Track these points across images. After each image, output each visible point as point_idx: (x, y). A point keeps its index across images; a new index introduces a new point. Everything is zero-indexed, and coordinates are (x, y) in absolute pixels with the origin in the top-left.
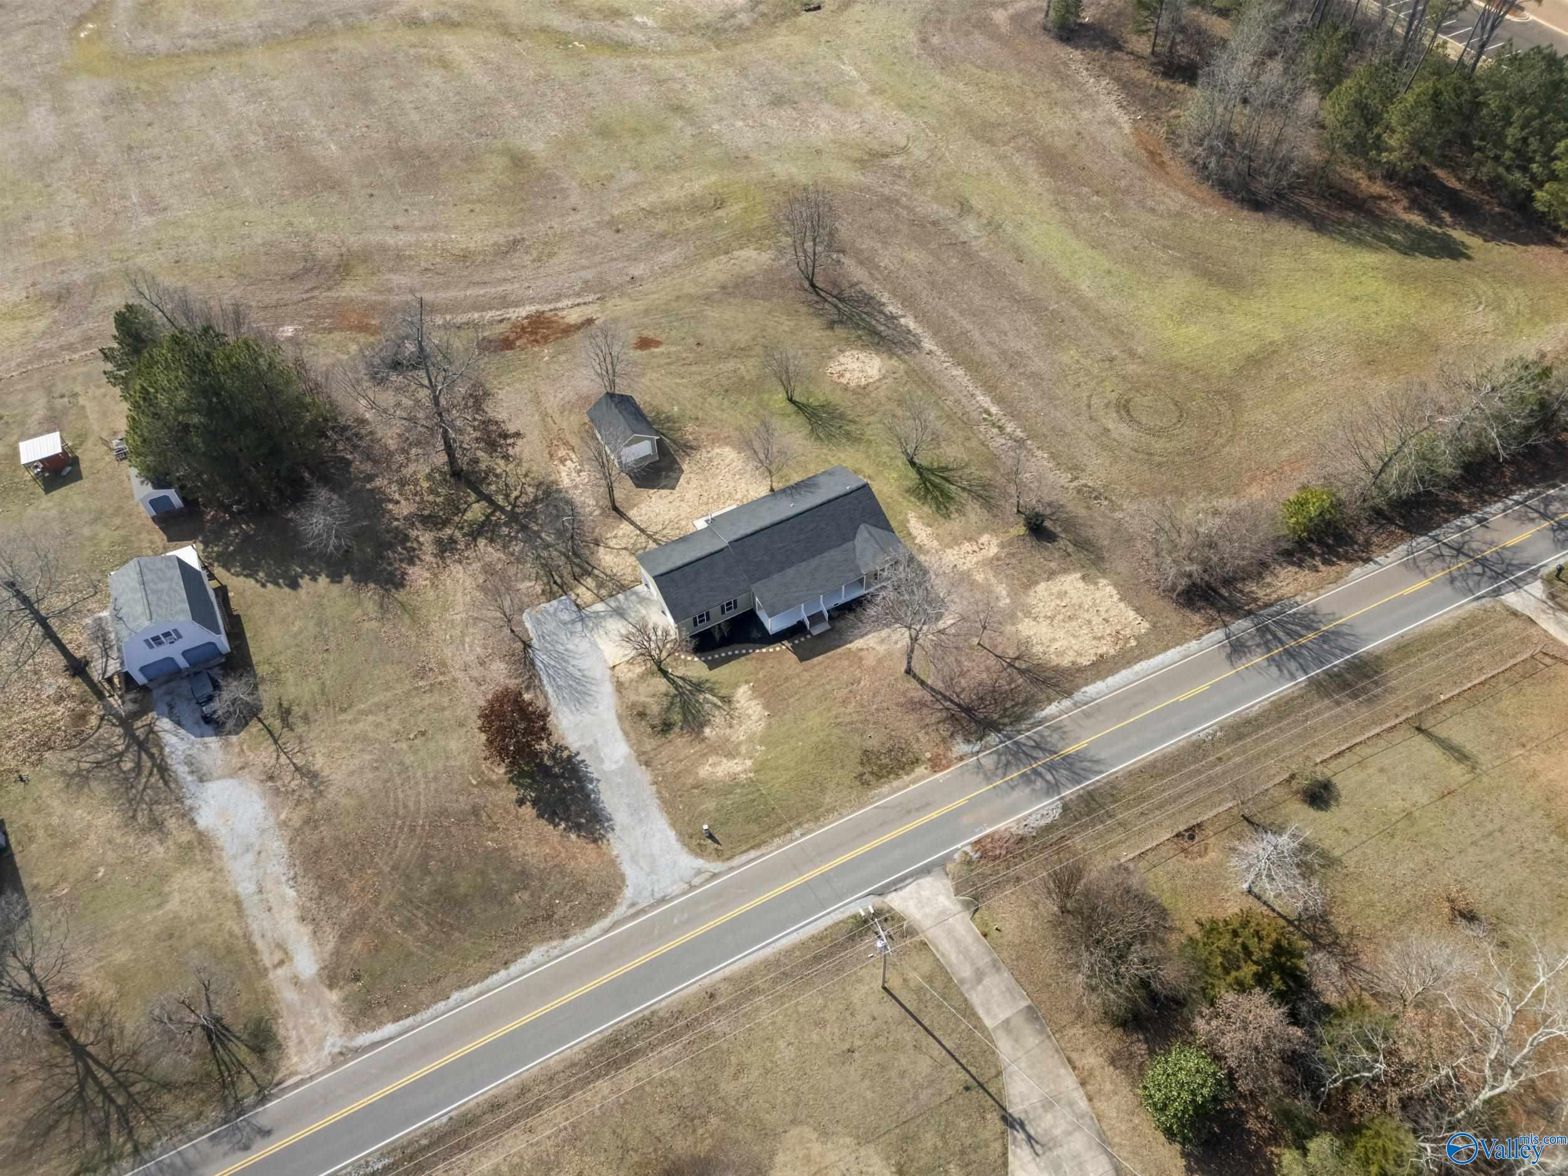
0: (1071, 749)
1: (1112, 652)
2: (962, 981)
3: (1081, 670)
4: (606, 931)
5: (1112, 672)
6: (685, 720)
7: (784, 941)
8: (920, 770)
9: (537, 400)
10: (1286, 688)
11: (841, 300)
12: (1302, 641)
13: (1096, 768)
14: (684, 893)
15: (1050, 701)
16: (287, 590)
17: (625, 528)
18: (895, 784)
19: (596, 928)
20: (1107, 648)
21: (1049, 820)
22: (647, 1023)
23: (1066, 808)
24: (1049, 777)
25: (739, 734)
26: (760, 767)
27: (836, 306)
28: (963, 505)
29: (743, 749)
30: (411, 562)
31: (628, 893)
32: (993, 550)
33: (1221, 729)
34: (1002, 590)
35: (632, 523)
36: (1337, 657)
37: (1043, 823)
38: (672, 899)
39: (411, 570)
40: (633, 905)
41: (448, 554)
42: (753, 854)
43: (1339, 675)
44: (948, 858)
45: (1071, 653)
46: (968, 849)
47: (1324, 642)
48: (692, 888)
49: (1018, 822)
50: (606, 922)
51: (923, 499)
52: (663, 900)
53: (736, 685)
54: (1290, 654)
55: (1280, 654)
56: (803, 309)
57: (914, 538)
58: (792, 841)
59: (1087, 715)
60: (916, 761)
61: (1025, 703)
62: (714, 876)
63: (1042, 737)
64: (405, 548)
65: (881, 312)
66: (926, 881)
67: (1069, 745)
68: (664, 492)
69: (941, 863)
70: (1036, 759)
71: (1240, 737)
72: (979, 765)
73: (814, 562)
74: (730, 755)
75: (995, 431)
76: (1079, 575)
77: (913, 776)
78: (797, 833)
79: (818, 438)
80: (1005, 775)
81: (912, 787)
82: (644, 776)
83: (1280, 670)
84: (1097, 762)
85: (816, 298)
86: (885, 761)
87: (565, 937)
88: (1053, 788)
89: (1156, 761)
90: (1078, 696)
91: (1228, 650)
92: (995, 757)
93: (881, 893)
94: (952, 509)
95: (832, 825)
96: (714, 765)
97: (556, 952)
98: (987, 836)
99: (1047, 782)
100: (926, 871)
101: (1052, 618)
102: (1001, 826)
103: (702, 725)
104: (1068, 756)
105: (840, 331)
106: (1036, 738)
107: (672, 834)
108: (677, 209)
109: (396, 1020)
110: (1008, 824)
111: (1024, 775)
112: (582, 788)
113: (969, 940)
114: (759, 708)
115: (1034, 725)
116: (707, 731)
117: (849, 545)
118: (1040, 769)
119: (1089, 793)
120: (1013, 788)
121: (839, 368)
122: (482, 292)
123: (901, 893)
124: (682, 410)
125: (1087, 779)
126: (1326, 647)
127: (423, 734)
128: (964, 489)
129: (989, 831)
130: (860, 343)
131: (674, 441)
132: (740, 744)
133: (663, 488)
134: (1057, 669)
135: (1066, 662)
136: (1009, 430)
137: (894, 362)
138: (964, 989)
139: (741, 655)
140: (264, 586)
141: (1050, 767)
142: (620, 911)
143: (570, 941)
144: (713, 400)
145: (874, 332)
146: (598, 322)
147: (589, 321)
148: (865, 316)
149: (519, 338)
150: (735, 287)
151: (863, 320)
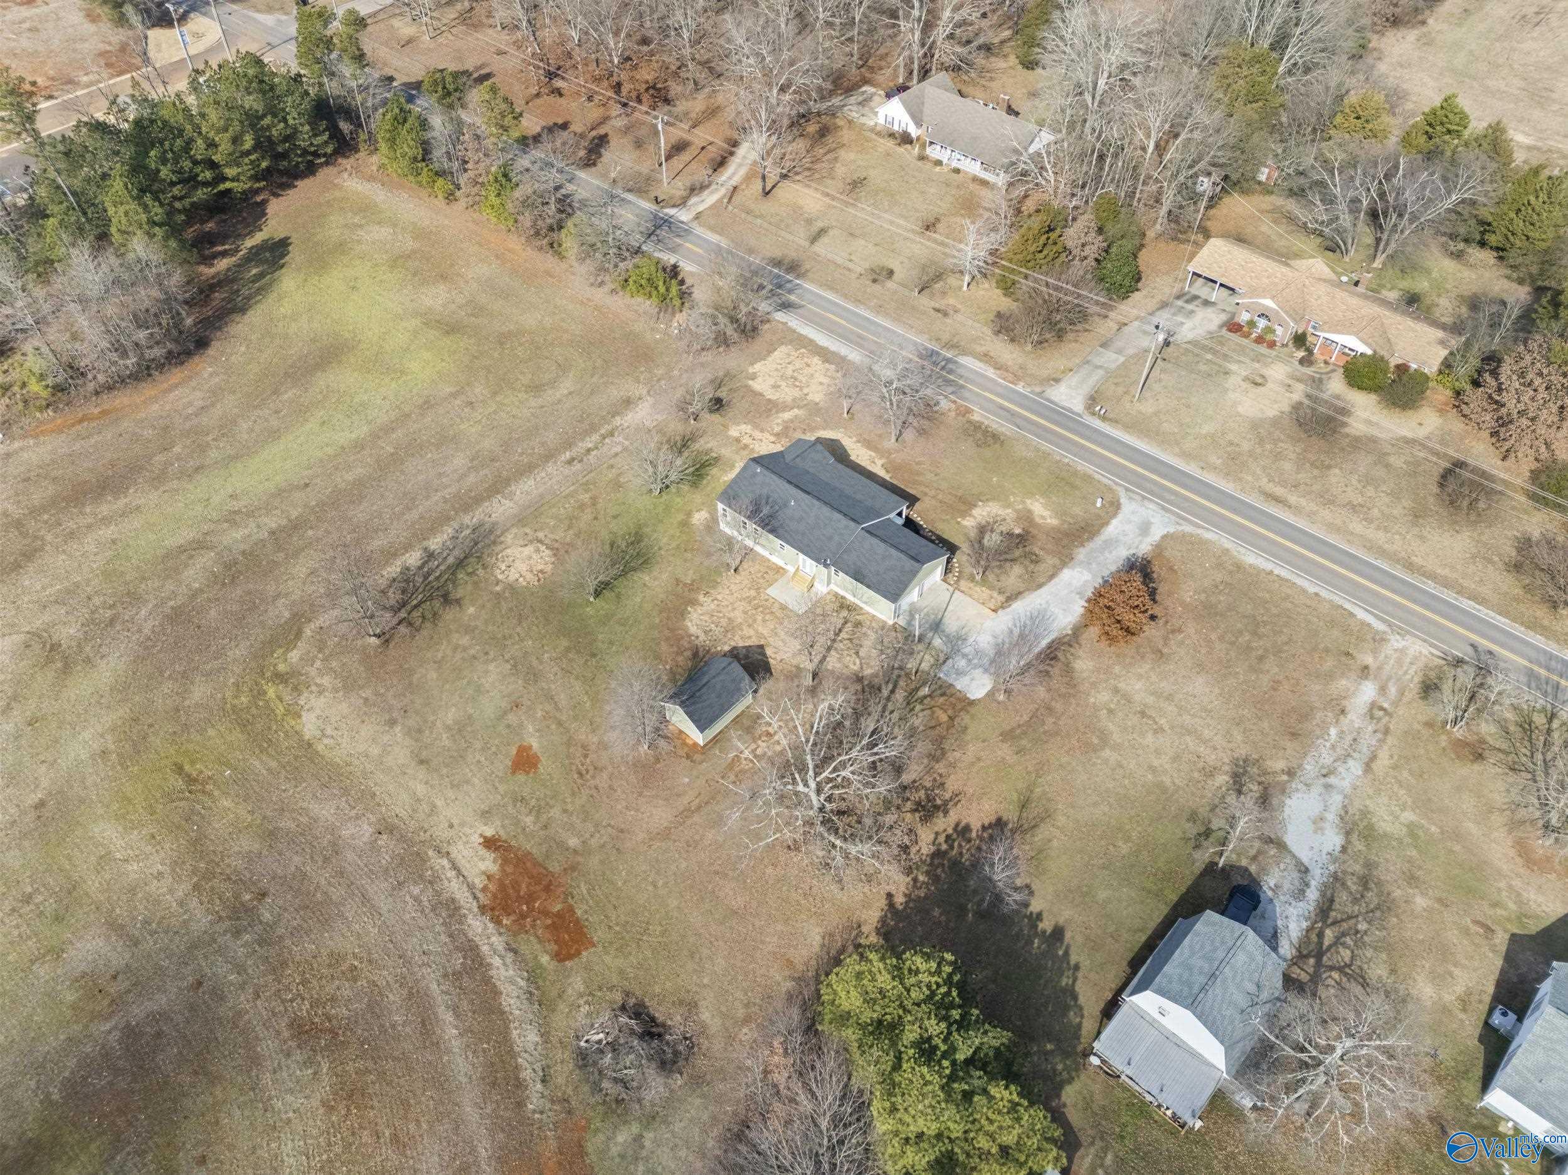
8: (976, 417)
9: (665, 834)
10: (810, 286)
12: (765, 283)
16: (1068, 935)
19: (1208, 535)
25: (1008, 513)
26: (1031, 495)
27: (416, 607)
29: (1020, 507)
30: (967, 828)
31: (1171, 530)
32: (745, 427)
35: (823, 660)
36: (772, 271)
39: (976, 825)
40: (1178, 523)
41: (939, 802)
43: (786, 269)
44: (1033, 392)
47: (761, 275)
48: (1144, 498)
49: (986, 370)
50: (1199, 531)
52: (1163, 508)
54: (780, 286)
55: (783, 290)
58: (1074, 461)
60: (970, 422)
62: (1127, 489)
64: (952, 847)
65: (420, 568)
67: (912, 359)
68: (769, 652)
69: (1039, 395)
70: (933, 370)
74: (1029, 512)
75: (593, 453)
76: (751, 381)
77: (983, 420)
78: (1067, 460)
80: (955, 380)
81: (993, 418)
82: (1081, 553)
83: (796, 289)
86: (980, 435)
88: (950, 360)
90: (868, 363)
91: (790, 309)
92: (943, 387)
93: (1079, 415)
95: (1048, 447)
96: (1043, 517)
97: (1243, 551)
98: (1005, 380)
99: (947, 363)
100: (1049, 400)
101: (801, 386)
102: (994, 376)
104: (922, 358)
105: (462, 592)
106: (916, 372)
107: (1114, 522)
109: (1352, 615)
110: (990, 374)
111: (949, 373)
113: (1080, 375)
116: (1017, 531)
118: (940, 367)
120: (962, 376)
121: (529, 576)
122: (448, 1017)
123: (1072, 407)
125: (933, 349)
126: (765, 275)
127: (1143, 714)
129: (1001, 380)
130: (481, 572)
132: (1016, 511)
133: (764, 655)
137: (509, 538)
138: (1111, 371)
139: (935, 535)
140: (1077, 967)
141: (935, 363)
143: (1227, 545)
145: (460, 564)
146: (489, 832)
147: (490, 843)
148: (431, 578)
149: (545, 913)
150: (390, 709)
151: (437, 578)
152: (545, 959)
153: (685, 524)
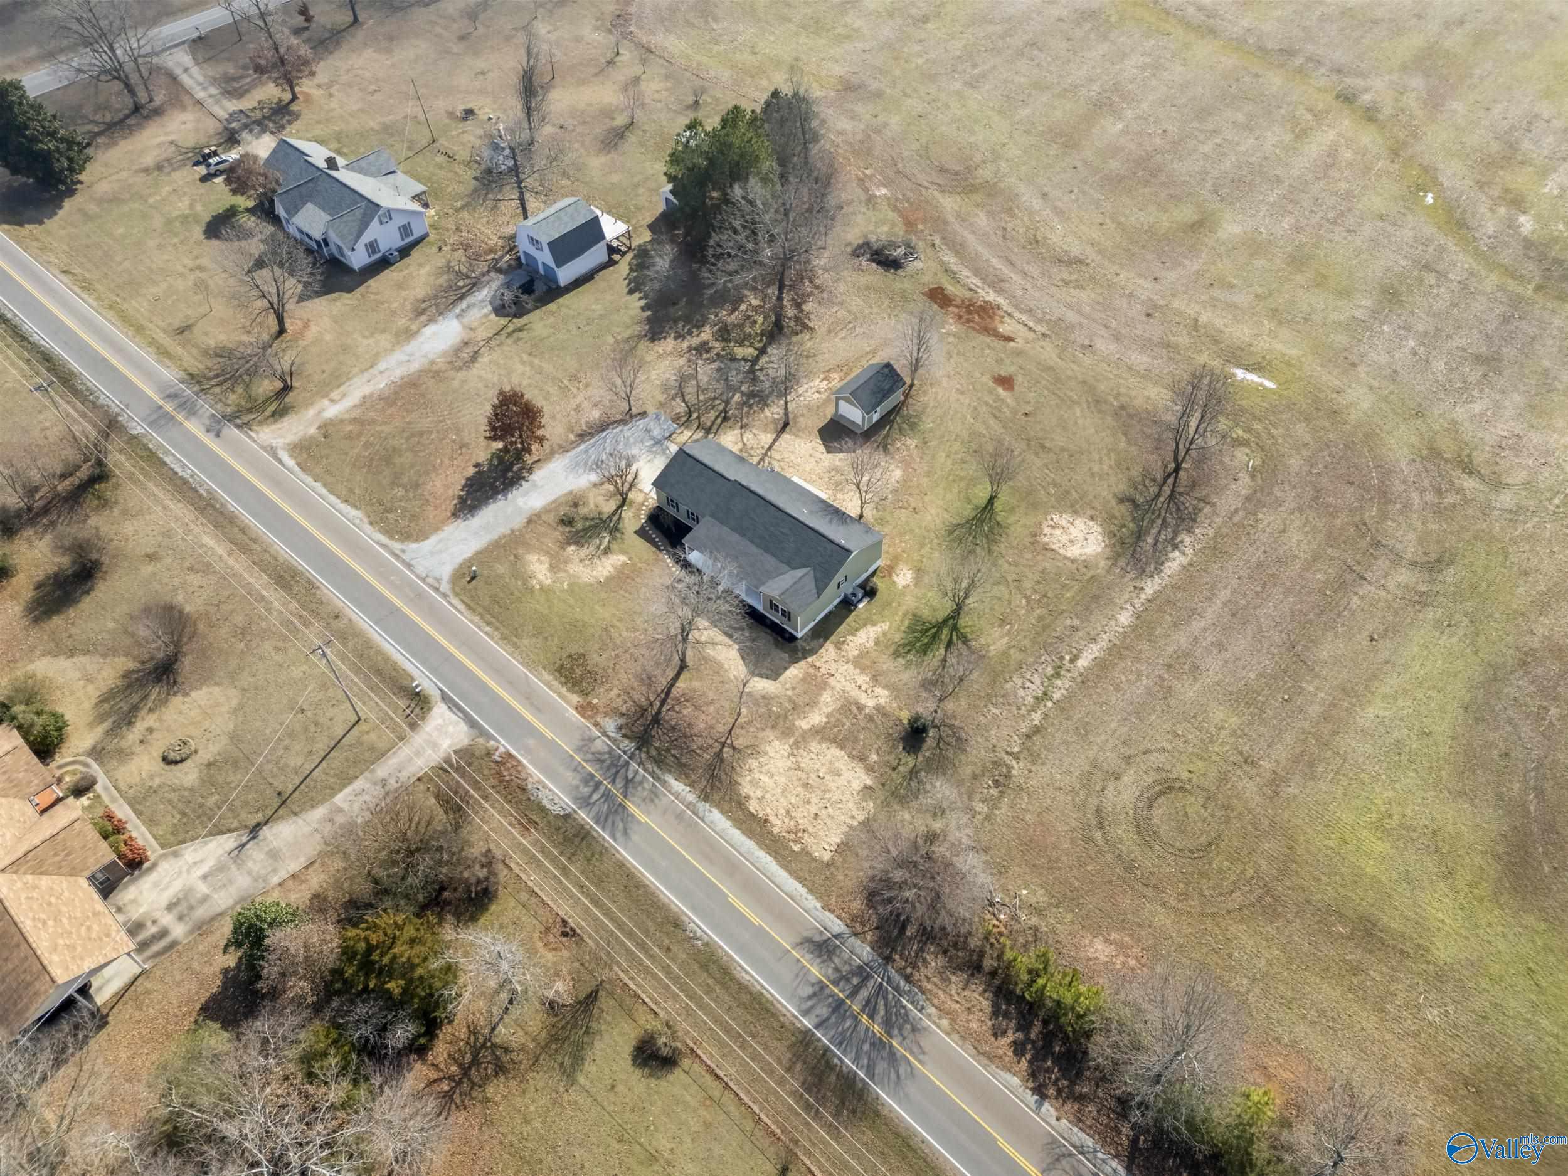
0: (632, 808)
1: (776, 830)
2: (373, 771)
3: (740, 803)
4: (378, 543)
5: (749, 833)
6: (577, 532)
7: (388, 646)
8: (575, 699)
10: (789, 1007)
11: (1172, 496)
12: (864, 1019)
13: (618, 835)
14: (417, 576)
15: (692, 785)
16: (627, 290)
17: (767, 438)
18: (555, 683)
19: (381, 537)
20: (778, 825)
21: (549, 806)
22: (311, 585)
23: (567, 817)
24: (595, 797)
25: (575, 568)
26: (546, 590)
27: (1158, 495)
28: (919, 664)
29: (561, 574)
31: (414, 546)
32: (869, 703)
33: (707, 944)
34: (816, 718)
35: (775, 441)
36: (856, 1060)
37: (545, 802)
38: (413, 572)
39: (669, 340)
40: (403, 551)
41: (694, 352)
42: (461, 607)
43: (830, 1066)
44: (489, 737)
45: (759, 793)
46: (502, 749)
47: (873, 1044)
48: (424, 580)
49: (539, 782)
50: (386, 541)
51: (911, 629)
52: (409, 566)
53: (623, 552)
54: (838, 1006)
55: (833, 995)
56: (1136, 472)
57: (853, 635)
58: (479, 628)
59: (680, 816)
60: (583, 693)
61: (682, 766)
62: (437, 590)
63: (641, 783)
64: (689, 330)
65: (1176, 533)
66: (463, 727)
67: (638, 806)
69: (483, 732)
70: (613, 782)
71: (704, 967)
72: (592, 740)
73: (754, 549)
74: (553, 568)
75: (1050, 671)
76: (869, 782)
77: (569, 695)
78: (488, 629)
79: (951, 532)
80: (586, 761)
81: (555, 696)
82: (518, 522)
83: (810, 998)
84: (625, 832)
85: (1159, 477)
86: (578, 671)
87: (371, 524)
88: (585, 802)
89: (645, 886)
90: (703, 807)
91: (817, 938)
92: (606, 749)
93: (445, 697)
94: (910, 657)
95: (501, 651)
96: (540, 561)
97: (357, 521)
98: (518, 761)
99: (590, 796)
100: (472, 724)
101: (799, 769)
102: (531, 768)
103: (576, 543)
104: (624, 807)
105: (1124, 509)
106: (638, 778)
107: (468, 554)
108: (1216, 342)
110: (534, 773)
111: (592, 776)
112: (498, 493)
113: (412, 769)
114: (606, 573)
115: (652, 774)
116: (572, 548)
117: (785, 567)
118: (602, 789)
119: (588, 833)
120: (575, 770)
121: (1063, 523)
122: (999, 267)
123: (448, 712)
124: (931, 430)
125: (603, 829)
126: (866, 1047)
128: (944, 660)
129: (524, 761)
130: (1114, 529)
131: (888, 434)
132: (566, 571)
133: (826, 446)
134: (733, 785)
135: (746, 788)
136: (1058, 682)
137: (1102, 563)
138: (367, 774)
139: (658, 548)
140: (625, 279)
141: (607, 796)
142: (396, 546)
143: (368, 528)
144: (957, 446)
145: (1139, 536)
146: (1012, 344)
147: (1009, 339)
148: (1159, 521)
149: (957, 306)
150: (1130, 416)
151: (1153, 522)
152: (950, 288)
153: (919, 572)
